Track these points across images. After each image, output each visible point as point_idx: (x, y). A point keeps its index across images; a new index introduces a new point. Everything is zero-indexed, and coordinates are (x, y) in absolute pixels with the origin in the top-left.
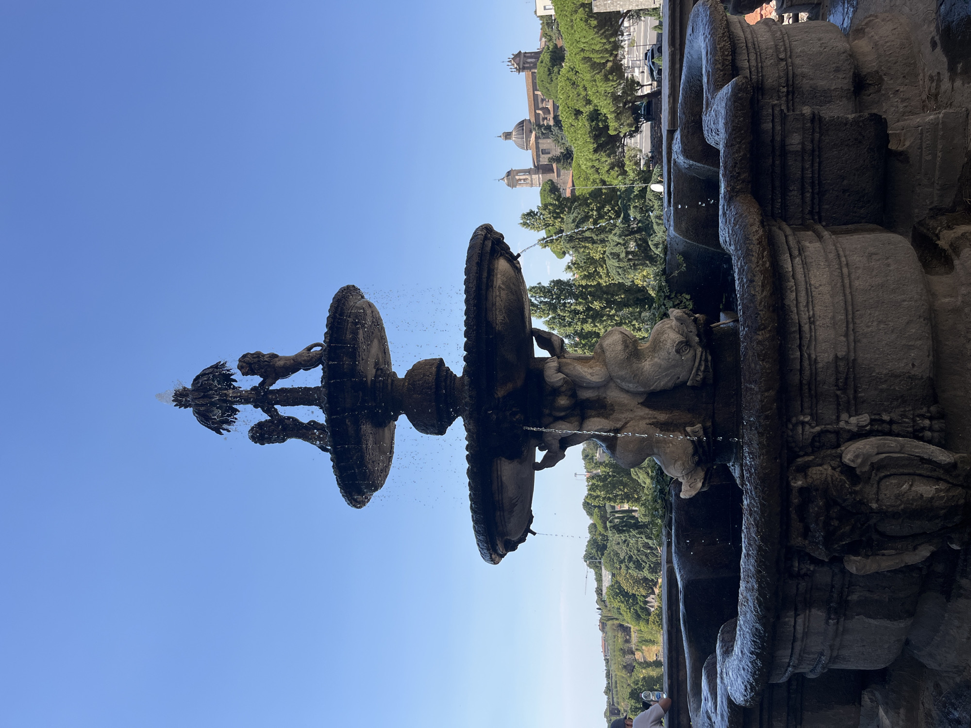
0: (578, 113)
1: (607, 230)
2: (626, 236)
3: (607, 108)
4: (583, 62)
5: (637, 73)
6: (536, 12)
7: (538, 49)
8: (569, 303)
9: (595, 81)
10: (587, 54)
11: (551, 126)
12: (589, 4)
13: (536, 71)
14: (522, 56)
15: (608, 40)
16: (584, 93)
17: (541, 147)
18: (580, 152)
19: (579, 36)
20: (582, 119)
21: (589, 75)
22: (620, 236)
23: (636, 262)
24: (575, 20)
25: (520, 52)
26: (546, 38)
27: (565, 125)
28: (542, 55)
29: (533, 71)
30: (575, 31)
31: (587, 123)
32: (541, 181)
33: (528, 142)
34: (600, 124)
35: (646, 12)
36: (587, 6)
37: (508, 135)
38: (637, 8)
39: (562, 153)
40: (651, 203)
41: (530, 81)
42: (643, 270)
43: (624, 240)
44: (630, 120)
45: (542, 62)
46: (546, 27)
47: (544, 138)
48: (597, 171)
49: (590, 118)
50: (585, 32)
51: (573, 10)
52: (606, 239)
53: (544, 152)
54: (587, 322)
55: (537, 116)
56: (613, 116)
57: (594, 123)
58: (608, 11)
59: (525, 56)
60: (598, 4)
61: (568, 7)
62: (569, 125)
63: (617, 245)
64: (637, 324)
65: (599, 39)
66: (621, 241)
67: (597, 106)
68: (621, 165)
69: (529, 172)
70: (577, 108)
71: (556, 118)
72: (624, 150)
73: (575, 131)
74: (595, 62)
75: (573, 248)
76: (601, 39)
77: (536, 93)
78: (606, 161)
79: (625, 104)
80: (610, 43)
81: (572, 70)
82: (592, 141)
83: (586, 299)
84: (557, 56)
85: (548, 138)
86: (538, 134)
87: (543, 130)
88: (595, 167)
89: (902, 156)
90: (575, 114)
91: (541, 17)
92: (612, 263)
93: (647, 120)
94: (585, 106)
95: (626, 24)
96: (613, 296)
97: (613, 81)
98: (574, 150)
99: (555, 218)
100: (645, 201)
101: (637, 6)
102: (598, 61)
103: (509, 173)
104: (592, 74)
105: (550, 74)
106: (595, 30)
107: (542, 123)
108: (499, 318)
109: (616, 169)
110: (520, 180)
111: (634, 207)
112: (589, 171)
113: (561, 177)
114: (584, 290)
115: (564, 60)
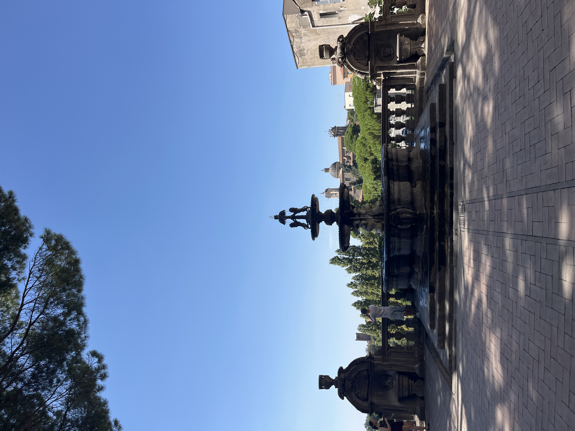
0: (366, 160)
3: (381, 158)
4: (369, 134)
6: (345, 107)
7: (345, 125)
8: (359, 258)
9: (375, 144)
10: (371, 131)
11: (351, 166)
12: (373, 107)
13: (344, 136)
14: (337, 129)
16: (369, 150)
17: (345, 177)
18: (367, 180)
19: (367, 122)
20: (368, 163)
21: (372, 141)
24: (366, 115)
25: (335, 126)
26: (350, 120)
27: (359, 166)
28: (347, 129)
29: (342, 136)
30: (365, 120)
31: (370, 165)
33: (338, 174)
34: (378, 166)
36: (372, 108)
37: (327, 170)
39: (357, 180)
41: (341, 142)
45: (347, 132)
46: (350, 115)
47: (347, 172)
48: (376, 190)
49: (372, 162)
50: (370, 120)
51: (365, 110)
53: (347, 179)
55: (343, 160)
57: (374, 165)
59: (338, 129)
60: (377, 109)
61: (362, 108)
62: (361, 166)
65: (378, 124)
67: (376, 156)
70: (365, 157)
71: (354, 162)
73: (364, 169)
74: (375, 135)
76: (379, 124)
77: (344, 148)
81: (364, 138)
82: (373, 174)
83: (368, 256)
84: (356, 130)
85: (349, 172)
86: (344, 170)
87: (346, 168)
88: (374, 187)
89: (413, 171)
90: (364, 160)
91: (348, 110)
94: (370, 156)
98: (363, 178)
102: (377, 134)
103: (327, 190)
104: (374, 141)
105: (352, 139)
106: (376, 120)
107: (346, 164)
108: (345, 198)
110: (333, 194)
112: (372, 190)
113: (356, 194)
114: (367, 252)
115: (359, 132)
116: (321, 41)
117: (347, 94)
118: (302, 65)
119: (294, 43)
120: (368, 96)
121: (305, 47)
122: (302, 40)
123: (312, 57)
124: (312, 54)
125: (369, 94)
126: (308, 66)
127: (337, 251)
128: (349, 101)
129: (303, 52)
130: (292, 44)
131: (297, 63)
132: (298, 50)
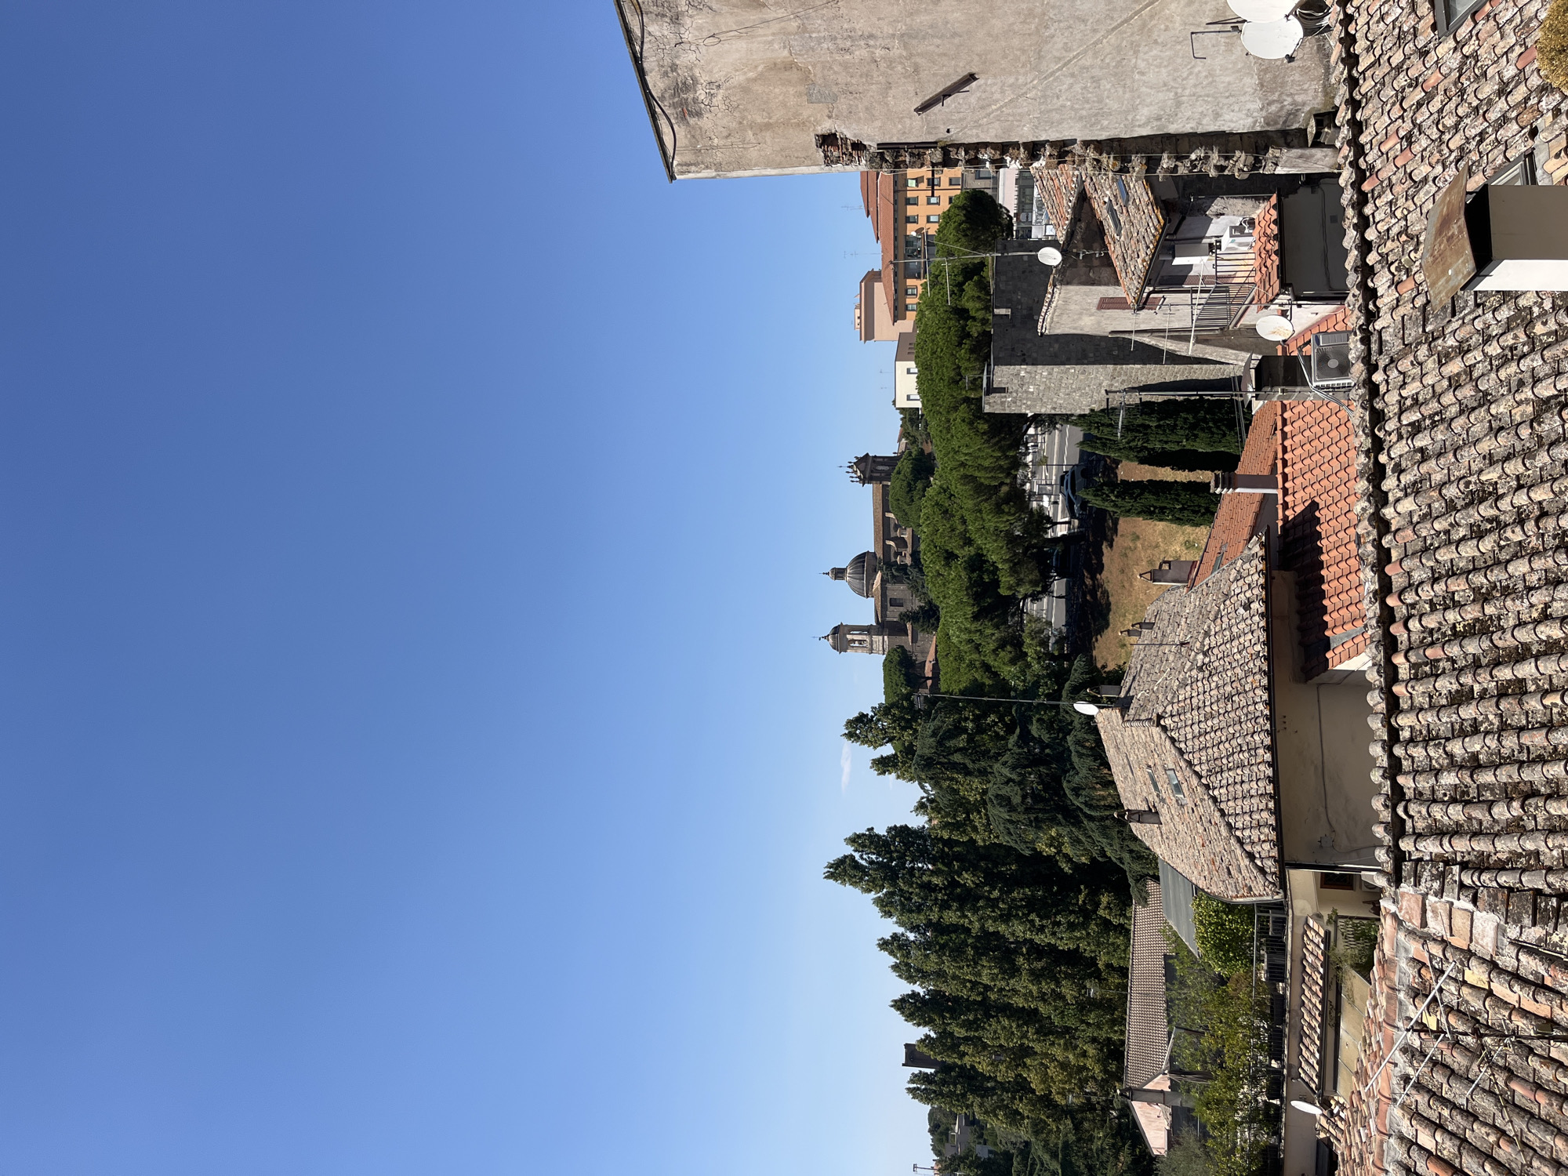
0: (950, 557)
1: (991, 754)
2: (1025, 767)
3: (997, 554)
4: (962, 482)
5: (1046, 502)
6: (894, 402)
7: (894, 453)
8: (920, 869)
9: (980, 511)
10: (970, 472)
11: (906, 566)
12: (977, 399)
13: (889, 483)
14: (870, 460)
15: (1004, 452)
16: (961, 528)
17: (890, 594)
18: (951, 616)
19: (959, 444)
20: (956, 567)
21: (970, 501)
22: (1013, 768)
23: (1040, 815)
24: (954, 420)
25: (865, 453)
26: (907, 439)
27: (929, 571)
28: (899, 463)
29: (885, 483)
30: (952, 436)
31: (963, 574)
32: (886, 646)
33: (870, 584)
34: (985, 577)
35: (1066, 418)
36: (975, 402)
37: (838, 573)
38: (1053, 412)
39: (920, 607)
40: (1067, 717)
41: (880, 497)
42: (1050, 828)
43: (1020, 774)
44: (1035, 575)
45: (899, 473)
46: (908, 424)
47: (895, 583)
48: (977, 649)
49: (970, 566)
50: (968, 439)
51: (952, 405)
52: (989, 770)
53: (895, 603)
54: (949, 908)
55: (886, 549)
56: (1006, 566)
57: (975, 575)
58: (1007, 412)
59: (874, 461)
60: (992, 401)
61: (943, 400)
62: (935, 573)
63: (1007, 783)
64: (1037, 919)
65: (990, 451)
66: (1014, 776)
67: (982, 549)
68: (1016, 642)
69: (867, 630)
70: (948, 548)
71: (915, 555)
72: (1022, 620)
73: (945, 585)
74: (982, 484)
75: (931, 779)
76: (993, 451)
77: (888, 515)
78: (992, 635)
79: (1026, 550)
80: (1007, 457)
81: (945, 491)
82: (971, 601)
83: (949, 865)
84: (921, 466)
85: (901, 582)
86: (885, 576)
87: (894, 570)
88: (973, 641)
90: (945, 558)
91: (903, 410)
92: (998, 813)
93: (1061, 576)
94: (962, 547)
95: (1031, 431)
96: (996, 865)
97: (1009, 514)
98: (941, 608)
99: (903, 729)
100: (1058, 713)
101: (1054, 408)
102: (986, 482)
103: (836, 630)
104: (975, 501)
105: (910, 491)
106: (985, 437)
107: (893, 559)
109: (1009, 648)
110: (854, 641)
111: (1039, 720)
112: (964, 647)
113: (919, 643)
114: (946, 849)
115: (932, 474)
116: (771, 43)
117: (903, 366)
118: (690, 165)
119: (646, 47)
120: (964, 364)
121: (697, 72)
122: (682, 30)
123: (734, 125)
124: (731, 108)
125: (968, 356)
126: (718, 167)
127: (850, 839)
128: (906, 386)
129: (691, 96)
130: (638, 48)
131: (670, 151)
132: (667, 81)
